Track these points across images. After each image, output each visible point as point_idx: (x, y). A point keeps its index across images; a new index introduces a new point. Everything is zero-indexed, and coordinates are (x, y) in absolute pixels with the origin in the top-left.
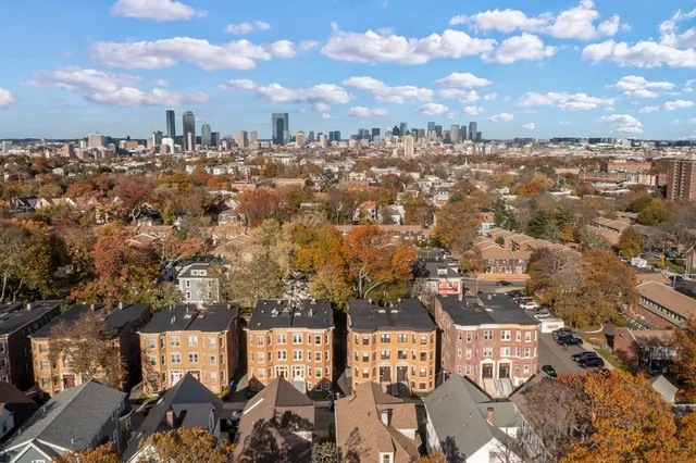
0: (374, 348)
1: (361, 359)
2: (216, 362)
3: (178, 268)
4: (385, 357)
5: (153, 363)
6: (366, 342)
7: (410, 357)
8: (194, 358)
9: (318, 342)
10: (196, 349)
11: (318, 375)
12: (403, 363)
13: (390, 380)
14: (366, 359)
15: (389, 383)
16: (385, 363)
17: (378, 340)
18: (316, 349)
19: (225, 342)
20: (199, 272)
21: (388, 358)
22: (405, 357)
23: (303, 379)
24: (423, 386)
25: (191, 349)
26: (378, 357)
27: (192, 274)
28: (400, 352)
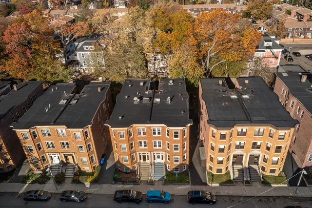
0: (230, 141)
1: (217, 150)
2: (84, 150)
3: (76, 44)
4: (239, 147)
5: (31, 150)
6: (223, 137)
7: (264, 147)
8: (66, 145)
9: (176, 136)
10: (66, 139)
11: (176, 161)
12: (256, 152)
13: (241, 164)
14: (222, 150)
15: (240, 167)
16: (239, 152)
17: (235, 133)
18: (175, 141)
19: (90, 134)
20: (89, 47)
21: (242, 147)
22: (259, 147)
23: (163, 161)
24: (273, 171)
25: (62, 139)
26: (233, 147)
27: (85, 48)
28: (255, 144)
